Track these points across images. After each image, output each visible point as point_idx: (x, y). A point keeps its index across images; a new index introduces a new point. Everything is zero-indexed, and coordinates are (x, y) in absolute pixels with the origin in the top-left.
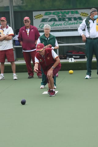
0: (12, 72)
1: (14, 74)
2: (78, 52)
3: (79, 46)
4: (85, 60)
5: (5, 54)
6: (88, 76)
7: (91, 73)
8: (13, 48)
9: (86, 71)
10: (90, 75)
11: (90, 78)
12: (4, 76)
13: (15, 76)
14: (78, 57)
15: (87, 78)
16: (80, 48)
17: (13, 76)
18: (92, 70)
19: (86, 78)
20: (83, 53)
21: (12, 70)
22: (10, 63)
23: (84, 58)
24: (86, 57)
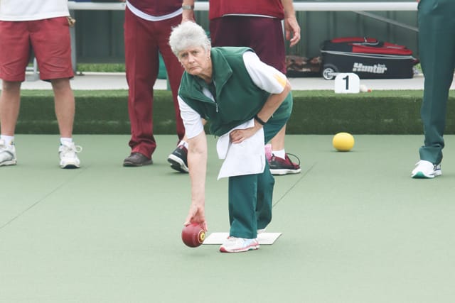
1: (66, 142)
2: (381, 45)
3: (388, 14)
4: (415, 85)
7: (443, 151)
8: (68, 14)
9: (419, 141)
10: (437, 161)
11: (436, 176)
12: (13, 151)
13: (68, 148)
14: (381, 69)
15: (420, 177)
16: (388, 24)
17: (61, 149)
18: (446, 138)
19: (415, 173)
20: (406, 51)
23: (410, 75)
24: (417, 70)
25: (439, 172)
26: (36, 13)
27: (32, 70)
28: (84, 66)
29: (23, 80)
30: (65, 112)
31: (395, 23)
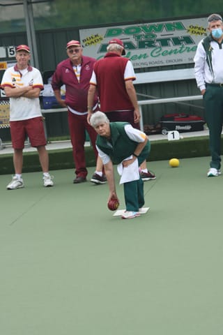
0: (40, 170)
1: (46, 174)
2: (187, 117)
3: (189, 102)
4: (205, 133)
5: (25, 129)
6: (213, 171)
7: (221, 163)
8: (41, 115)
9: (209, 159)
10: (218, 168)
11: (219, 175)
12: (22, 181)
13: (47, 178)
14: (188, 128)
15: (211, 176)
16: (190, 107)
17: (44, 178)
19: (209, 174)
20: (199, 118)
21: (40, 164)
22: (35, 150)
23: (202, 129)
24: (205, 126)
25: (220, 173)
26: (27, 116)
27: (27, 143)
28: (51, 138)
29: (23, 148)
30: (44, 161)
31: (192, 105)
